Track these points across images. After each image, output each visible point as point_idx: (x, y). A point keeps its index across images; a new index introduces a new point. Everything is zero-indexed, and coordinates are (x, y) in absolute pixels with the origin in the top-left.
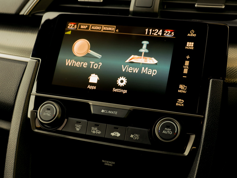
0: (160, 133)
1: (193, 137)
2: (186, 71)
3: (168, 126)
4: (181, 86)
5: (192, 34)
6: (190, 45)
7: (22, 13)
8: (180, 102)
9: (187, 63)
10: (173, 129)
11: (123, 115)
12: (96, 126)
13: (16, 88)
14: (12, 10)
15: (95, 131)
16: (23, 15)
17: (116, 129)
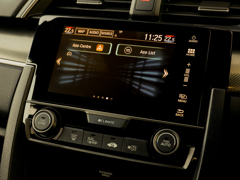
0: (158, 145)
1: (193, 150)
2: (186, 80)
3: (166, 138)
4: (181, 96)
5: (194, 40)
6: (191, 52)
7: (18, 16)
8: (180, 113)
9: (188, 71)
10: (172, 142)
11: (119, 125)
12: (93, 135)
13: (11, 95)
14: (8, 13)
15: (91, 141)
16: (19, 18)
17: (112, 140)
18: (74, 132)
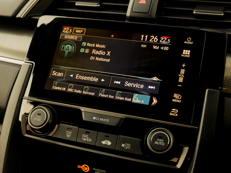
0: (152, 144)
1: (186, 149)
2: (181, 80)
3: (160, 136)
4: (175, 95)
5: (189, 42)
6: (186, 53)
7: (18, 16)
8: (174, 113)
9: (183, 71)
10: (166, 141)
11: (114, 123)
12: (87, 133)
13: (9, 92)
14: (9, 13)
15: (86, 139)
16: (20, 18)
17: (107, 138)
18: (68, 129)
